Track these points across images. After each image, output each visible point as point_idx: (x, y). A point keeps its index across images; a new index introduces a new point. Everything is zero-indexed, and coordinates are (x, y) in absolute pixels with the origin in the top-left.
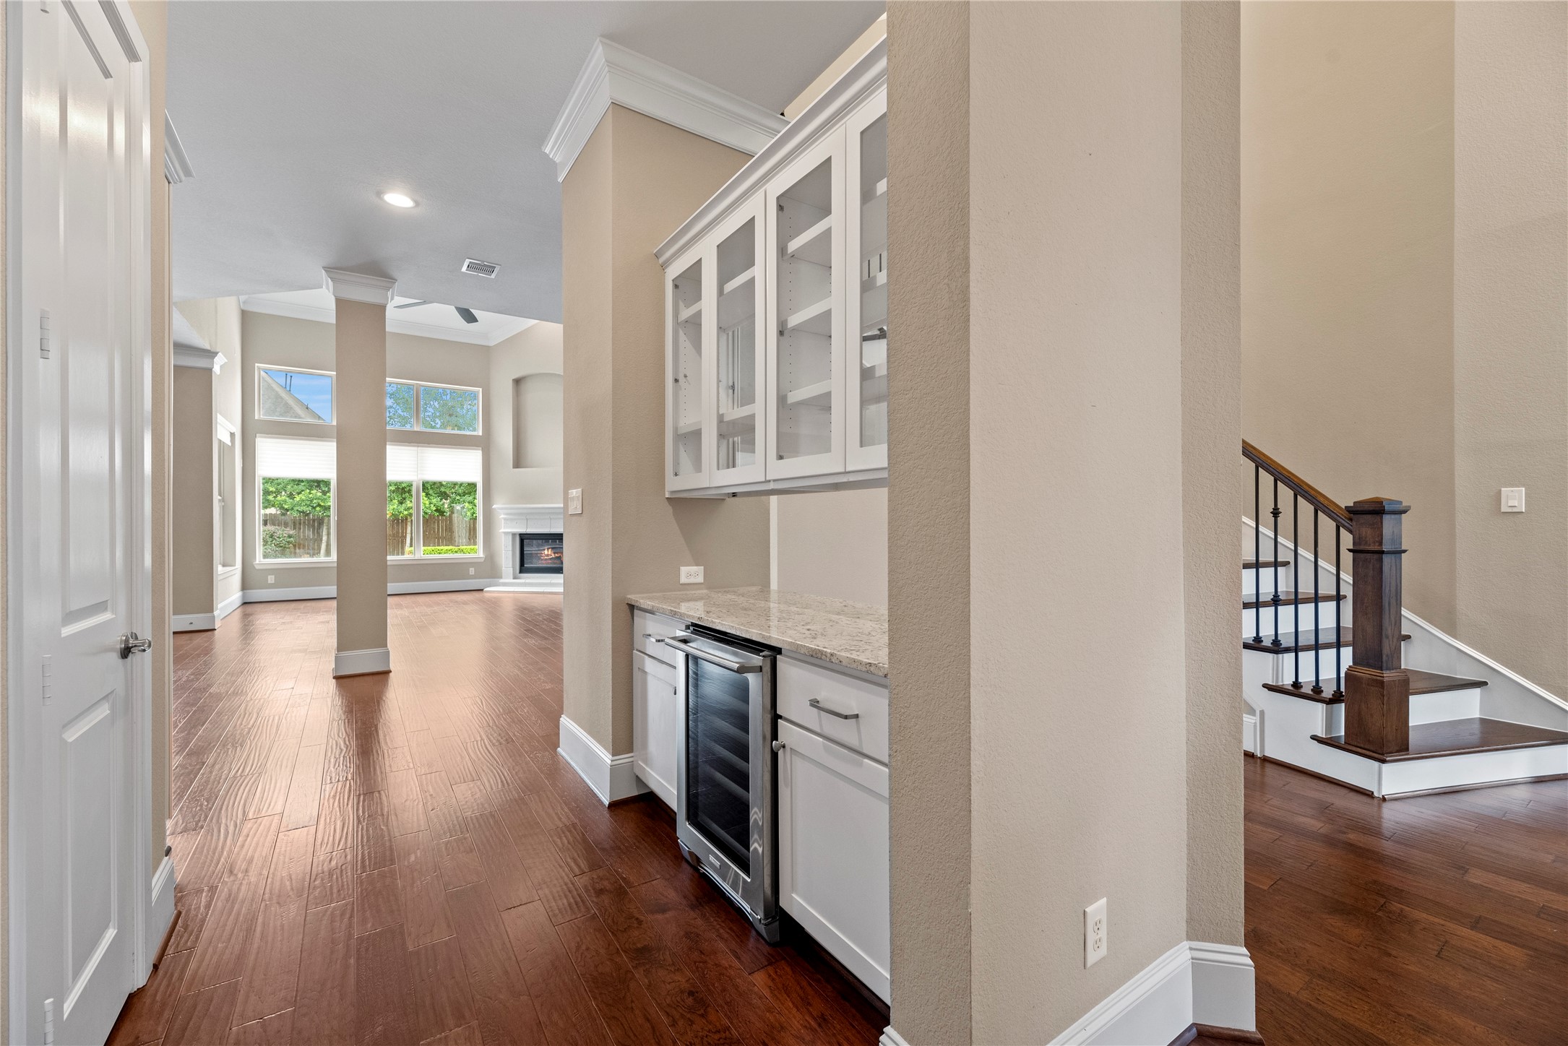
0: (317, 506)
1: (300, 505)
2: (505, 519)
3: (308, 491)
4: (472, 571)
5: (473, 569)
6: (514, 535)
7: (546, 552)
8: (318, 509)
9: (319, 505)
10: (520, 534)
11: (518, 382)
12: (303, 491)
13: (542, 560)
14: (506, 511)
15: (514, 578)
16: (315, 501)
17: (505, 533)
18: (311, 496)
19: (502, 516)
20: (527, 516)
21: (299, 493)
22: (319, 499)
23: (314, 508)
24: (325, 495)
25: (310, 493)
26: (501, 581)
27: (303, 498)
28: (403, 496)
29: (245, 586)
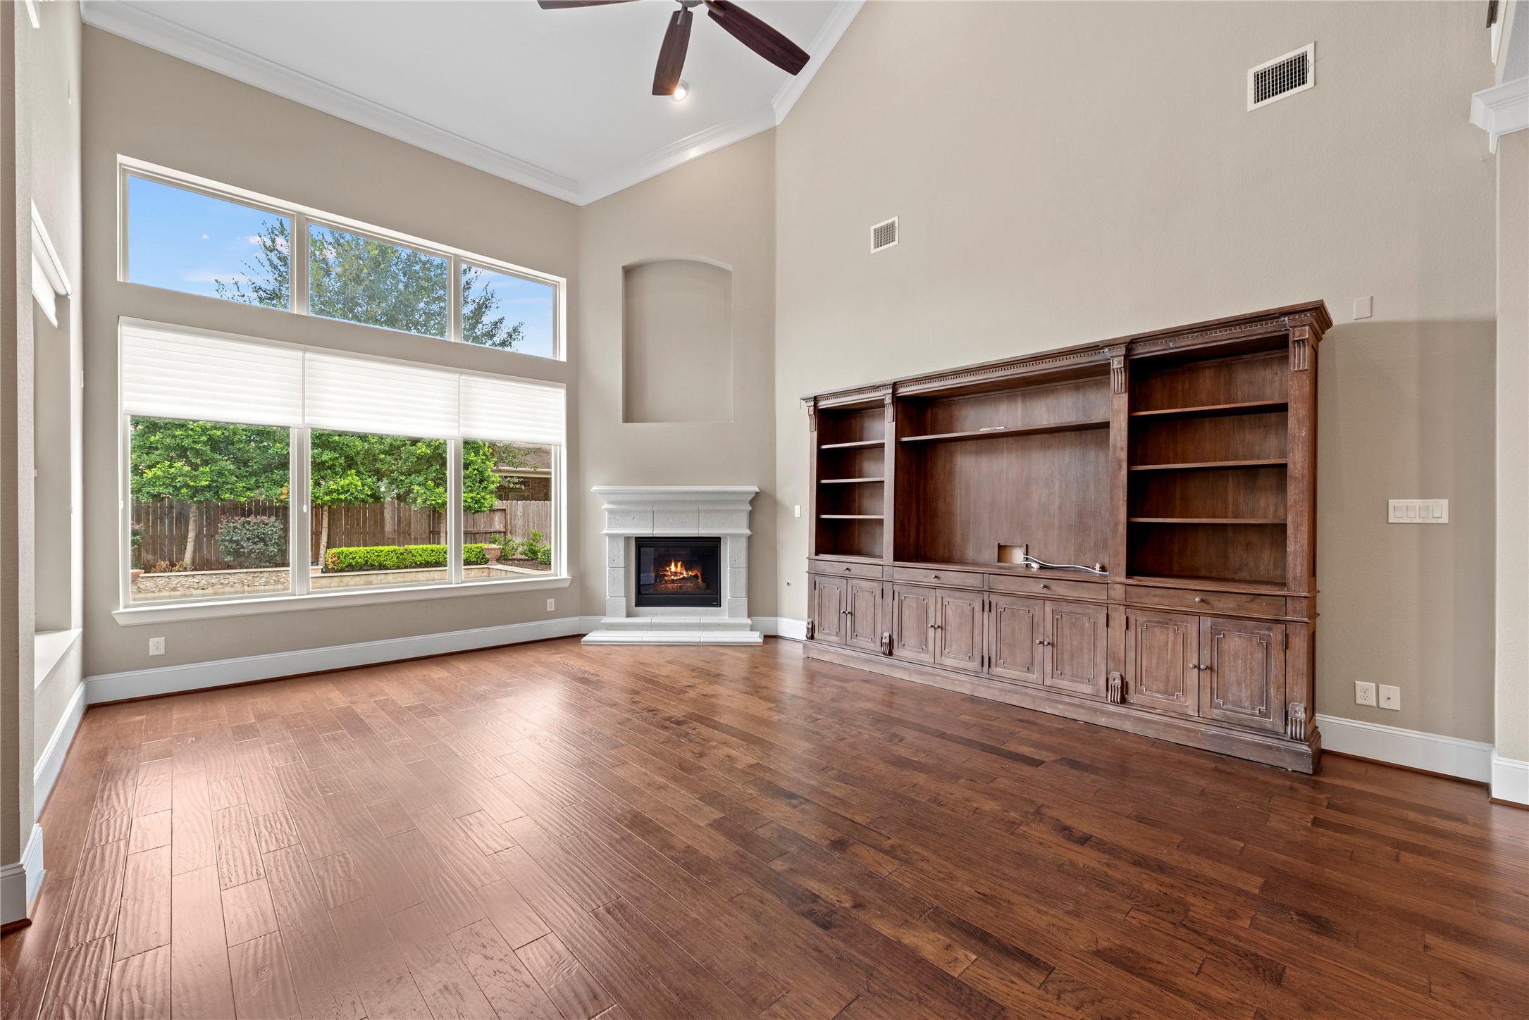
0: (182, 487)
1: (154, 485)
2: (611, 511)
3: (167, 463)
4: (551, 604)
5: (553, 600)
6: (627, 539)
7: (673, 568)
8: (184, 491)
9: (187, 486)
10: (636, 538)
11: (629, 272)
12: (158, 463)
13: (666, 582)
14: (613, 498)
15: (628, 615)
16: (180, 479)
17: (612, 536)
18: (172, 470)
19: (606, 506)
20: (655, 507)
21: (150, 467)
22: (186, 475)
23: (177, 489)
24: (196, 470)
25: (171, 467)
26: (605, 620)
27: (159, 473)
28: (322, 474)
29: (88, 670)
